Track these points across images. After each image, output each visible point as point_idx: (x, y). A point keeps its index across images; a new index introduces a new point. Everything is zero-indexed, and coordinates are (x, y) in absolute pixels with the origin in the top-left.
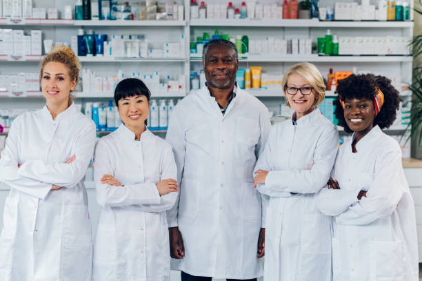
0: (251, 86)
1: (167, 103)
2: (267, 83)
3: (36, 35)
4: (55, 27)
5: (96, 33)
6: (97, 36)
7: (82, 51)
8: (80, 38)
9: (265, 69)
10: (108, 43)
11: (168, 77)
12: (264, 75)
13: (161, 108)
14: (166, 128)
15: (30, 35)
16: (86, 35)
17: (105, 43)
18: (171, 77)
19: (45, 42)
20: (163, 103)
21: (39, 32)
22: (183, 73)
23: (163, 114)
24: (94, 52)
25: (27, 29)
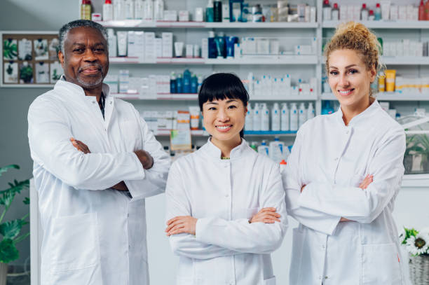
0: (385, 90)
1: (298, 107)
2: (401, 87)
3: (167, 37)
4: (186, 30)
5: (227, 35)
6: (228, 38)
7: (213, 53)
8: (211, 41)
9: (400, 72)
10: (238, 46)
11: (300, 81)
12: (398, 79)
13: (292, 111)
14: (295, 132)
15: (161, 37)
16: (216, 37)
17: (236, 45)
18: (302, 80)
19: (176, 44)
20: (294, 106)
21: (170, 34)
22: (315, 76)
23: (294, 117)
24: (225, 55)
25: (158, 31)
